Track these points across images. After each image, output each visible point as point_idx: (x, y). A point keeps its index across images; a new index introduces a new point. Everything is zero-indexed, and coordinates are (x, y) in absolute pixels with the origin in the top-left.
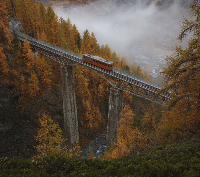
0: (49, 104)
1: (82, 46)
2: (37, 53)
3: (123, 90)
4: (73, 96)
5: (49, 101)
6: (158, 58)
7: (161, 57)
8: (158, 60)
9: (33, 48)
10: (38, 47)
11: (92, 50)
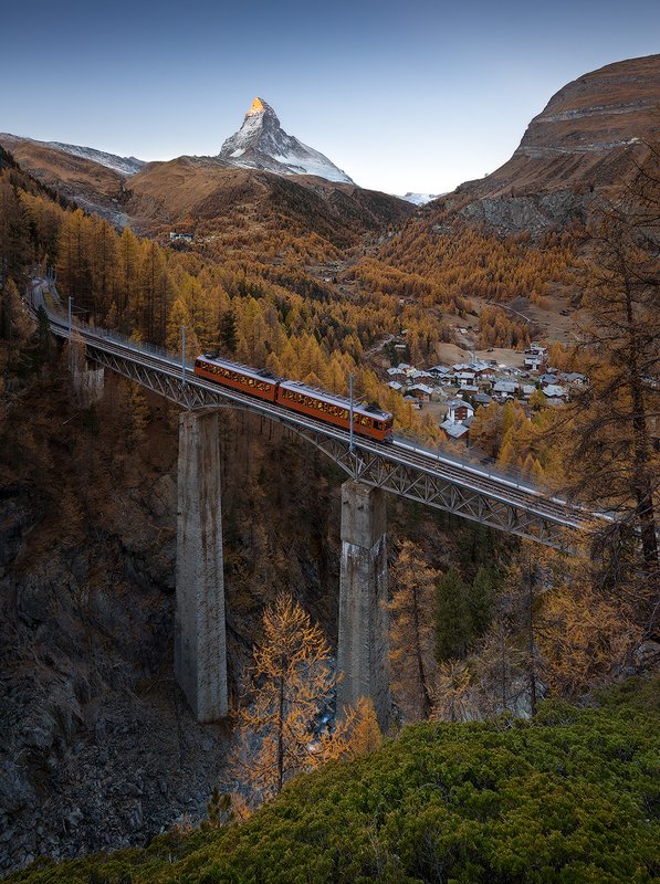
0: (124, 550)
1: (239, 345)
2: (101, 372)
3: (384, 488)
4: (214, 515)
5: (127, 541)
6: (456, 374)
7: (464, 370)
8: (456, 378)
9: (91, 356)
10: (108, 355)
11: (269, 358)
